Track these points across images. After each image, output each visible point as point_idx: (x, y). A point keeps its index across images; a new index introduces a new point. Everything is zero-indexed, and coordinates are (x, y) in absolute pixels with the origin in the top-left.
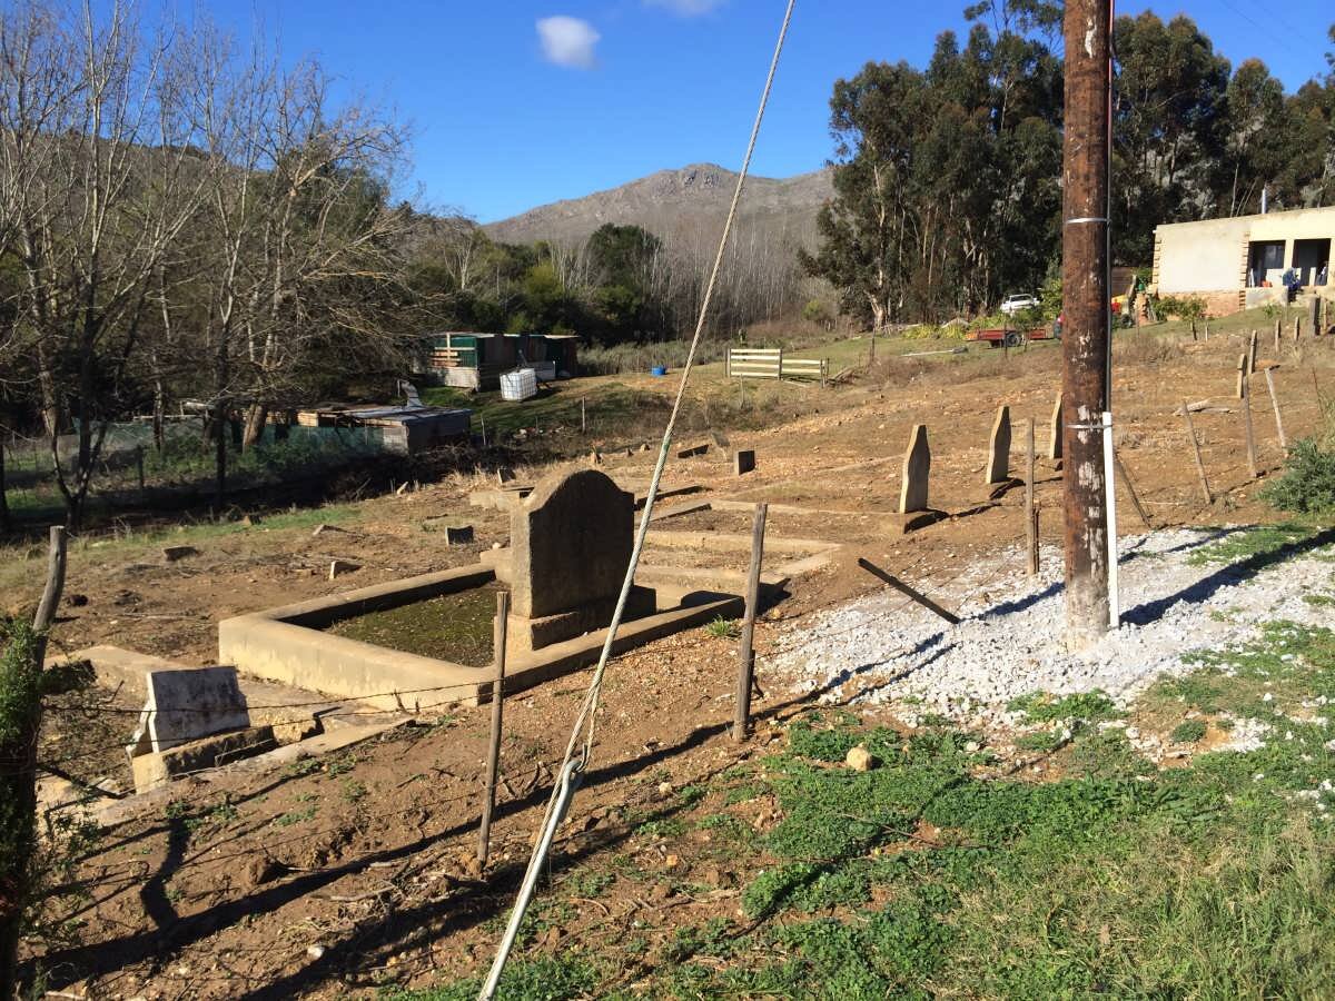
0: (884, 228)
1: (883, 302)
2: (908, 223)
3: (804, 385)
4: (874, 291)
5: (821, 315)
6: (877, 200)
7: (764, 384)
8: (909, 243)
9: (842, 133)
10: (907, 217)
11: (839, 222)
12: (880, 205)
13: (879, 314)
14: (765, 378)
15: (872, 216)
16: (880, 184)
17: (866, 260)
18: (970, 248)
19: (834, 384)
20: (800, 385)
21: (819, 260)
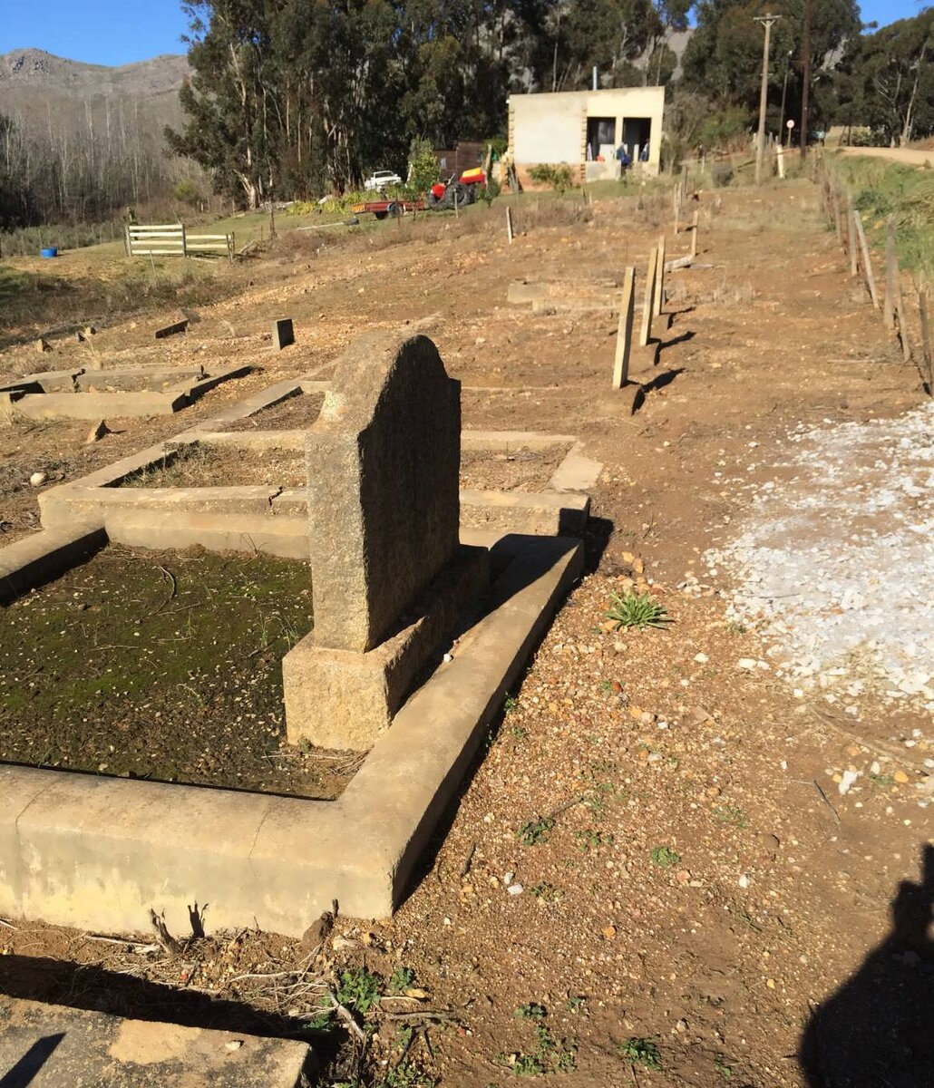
0: (248, 105)
1: (254, 182)
2: (269, 104)
3: (211, 261)
4: (245, 170)
5: (193, 196)
6: (237, 79)
7: (170, 261)
8: (274, 121)
9: (194, 8)
10: (268, 97)
11: (202, 100)
12: (240, 84)
13: (252, 192)
14: (169, 255)
15: (233, 94)
16: (236, 64)
17: (232, 140)
18: (330, 128)
19: (242, 258)
20: (206, 261)
21: (187, 139)
